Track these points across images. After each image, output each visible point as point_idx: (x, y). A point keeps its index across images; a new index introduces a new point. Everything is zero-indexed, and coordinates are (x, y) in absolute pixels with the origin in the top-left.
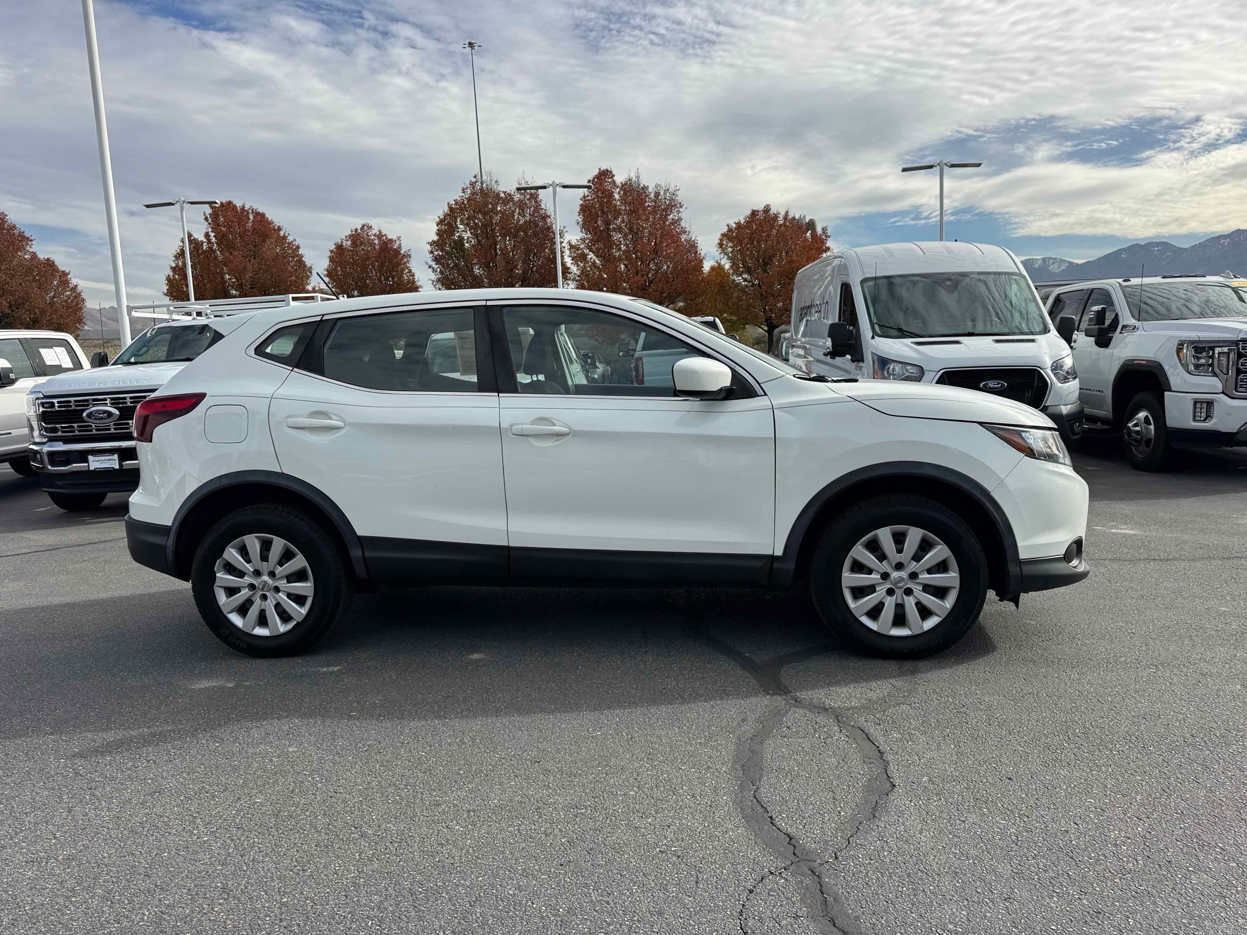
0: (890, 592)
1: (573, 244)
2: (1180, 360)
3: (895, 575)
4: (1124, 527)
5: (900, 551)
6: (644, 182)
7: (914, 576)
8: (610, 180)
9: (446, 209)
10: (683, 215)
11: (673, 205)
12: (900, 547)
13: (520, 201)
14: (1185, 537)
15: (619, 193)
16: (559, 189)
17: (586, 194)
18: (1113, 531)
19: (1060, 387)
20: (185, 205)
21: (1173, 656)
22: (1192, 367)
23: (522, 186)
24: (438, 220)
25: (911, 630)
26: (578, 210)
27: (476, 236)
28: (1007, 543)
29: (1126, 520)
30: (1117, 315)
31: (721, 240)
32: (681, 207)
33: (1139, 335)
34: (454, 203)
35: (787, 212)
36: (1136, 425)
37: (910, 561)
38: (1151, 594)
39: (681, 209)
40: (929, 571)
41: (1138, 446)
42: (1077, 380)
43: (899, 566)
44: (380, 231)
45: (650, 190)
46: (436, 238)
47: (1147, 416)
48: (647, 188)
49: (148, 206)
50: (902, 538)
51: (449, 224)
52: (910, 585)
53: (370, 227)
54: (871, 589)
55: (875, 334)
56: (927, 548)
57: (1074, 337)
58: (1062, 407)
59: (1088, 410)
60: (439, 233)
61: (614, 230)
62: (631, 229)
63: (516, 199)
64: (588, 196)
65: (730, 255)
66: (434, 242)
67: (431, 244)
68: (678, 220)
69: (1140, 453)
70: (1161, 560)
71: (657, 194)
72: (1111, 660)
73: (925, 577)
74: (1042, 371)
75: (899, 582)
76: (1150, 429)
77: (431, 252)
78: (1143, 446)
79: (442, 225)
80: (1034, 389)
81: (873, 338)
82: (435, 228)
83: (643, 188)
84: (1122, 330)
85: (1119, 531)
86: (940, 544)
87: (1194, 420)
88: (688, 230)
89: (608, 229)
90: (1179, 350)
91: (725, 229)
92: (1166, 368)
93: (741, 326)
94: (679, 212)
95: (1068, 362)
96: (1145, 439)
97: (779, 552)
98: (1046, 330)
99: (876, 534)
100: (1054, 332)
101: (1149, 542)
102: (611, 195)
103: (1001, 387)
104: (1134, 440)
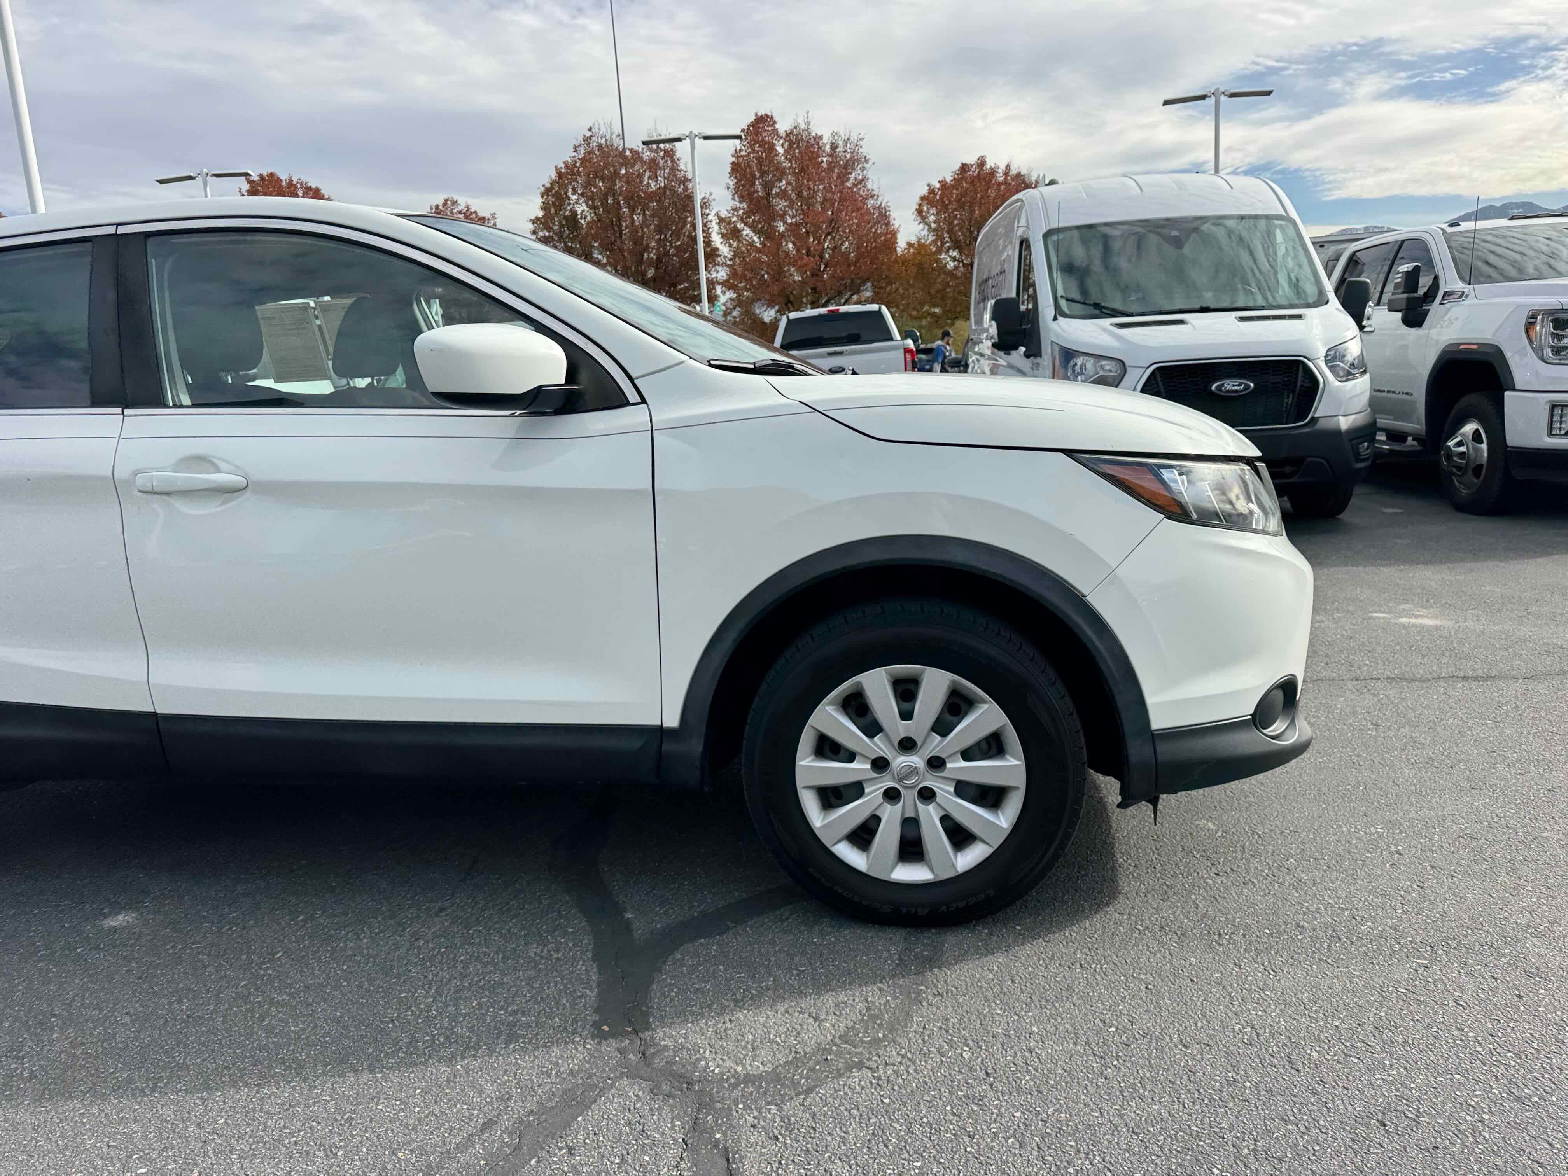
0: (891, 795)
1: (723, 216)
2: (1530, 341)
3: (900, 761)
4: (1423, 612)
5: (907, 715)
6: (815, 131)
7: (936, 764)
8: (770, 129)
9: (553, 175)
10: (869, 174)
11: (854, 161)
12: (906, 706)
13: (653, 161)
14: (1526, 631)
15: (782, 145)
16: (699, 142)
17: (739, 148)
18: (1404, 620)
19: (1338, 387)
20: (209, 178)
21: (1473, 919)
22: (1548, 352)
23: (652, 139)
24: (542, 189)
25: (932, 870)
26: (729, 170)
27: (593, 208)
28: (1122, 700)
29: (1427, 599)
30: (1436, 278)
31: (920, 205)
32: (867, 161)
33: (1470, 305)
34: (563, 166)
35: (1008, 166)
36: (1460, 444)
37: (927, 737)
38: (1449, 756)
39: (866, 165)
40: (967, 755)
41: (1462, 475)
42: (1367, 376)
43: (907, 745)
44: (467, 207)
45: (825, 140)
46: (541, 214)
47: (1477, 430)
48: (821, 138)
49: (161, 182)
50: (911, 687)
51: (558, 196)
52: (930, 782)
53: (455, 203)
54: (856, 790)
55: (1059, 312)
56: (964, 706)
57: (1368, 311)
58: (1341, 418)
59: (1382, 422)
60: (545, 207)
61: (777, 194)
62: (799, 195)
63: (645, 158)
64: (741, 150)
65: (933, 225)
66: (538, 219)
67: (534, 222)
68: (863, 180)
69: (1463, 489)
70: (1476, 679)
71: (834, 147)
72: (1342, 931)
73: (957, 766)
74: (1310, 364)
75: (907, 776)
76: (1481, 450)
77: (534, 232)
78: (1470, 477)
79: (548, 196)
80: (1297, 393)
81: (1055, 319)
82: (539, 201)
83: (815, 139)
84: (1443, 299)
85: (1413, 621)
86: (985, 702)
87: (1551, 434)
88: (876, 193)
89: (768, 194)
90: (1529, 325)
91: (924, 191)
92: (1508, 355)
93: (949, 321)
94: (863, 169)
95: (1354, 349)
96: (1472, 466)
97: (672, 721)
98: (1321, 301)
99: (859, 683)
100: (1334, 303)
101: (1461, 643)
102: (772, 148)
103: (1245, 389)
104: (1456, 467)
